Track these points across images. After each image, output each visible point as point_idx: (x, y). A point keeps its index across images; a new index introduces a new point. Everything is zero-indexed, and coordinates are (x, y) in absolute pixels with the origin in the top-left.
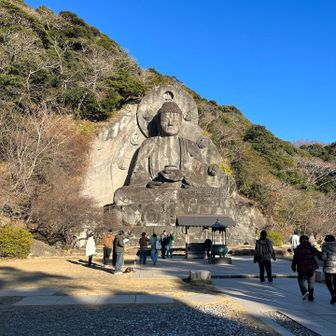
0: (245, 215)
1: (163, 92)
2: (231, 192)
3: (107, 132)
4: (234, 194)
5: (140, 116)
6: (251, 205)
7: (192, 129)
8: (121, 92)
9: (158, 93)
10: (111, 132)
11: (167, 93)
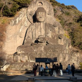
0: (75, 56)
1: (38, 2)
2: (69, 46)
3: (13, 22)
4: (70, 47)
5: (28, 14)
6: (77, 51)
7: (51, 19)
8: (19, 3)
9: (36, 3)
10: (15, 22)
11: (39, 2)
